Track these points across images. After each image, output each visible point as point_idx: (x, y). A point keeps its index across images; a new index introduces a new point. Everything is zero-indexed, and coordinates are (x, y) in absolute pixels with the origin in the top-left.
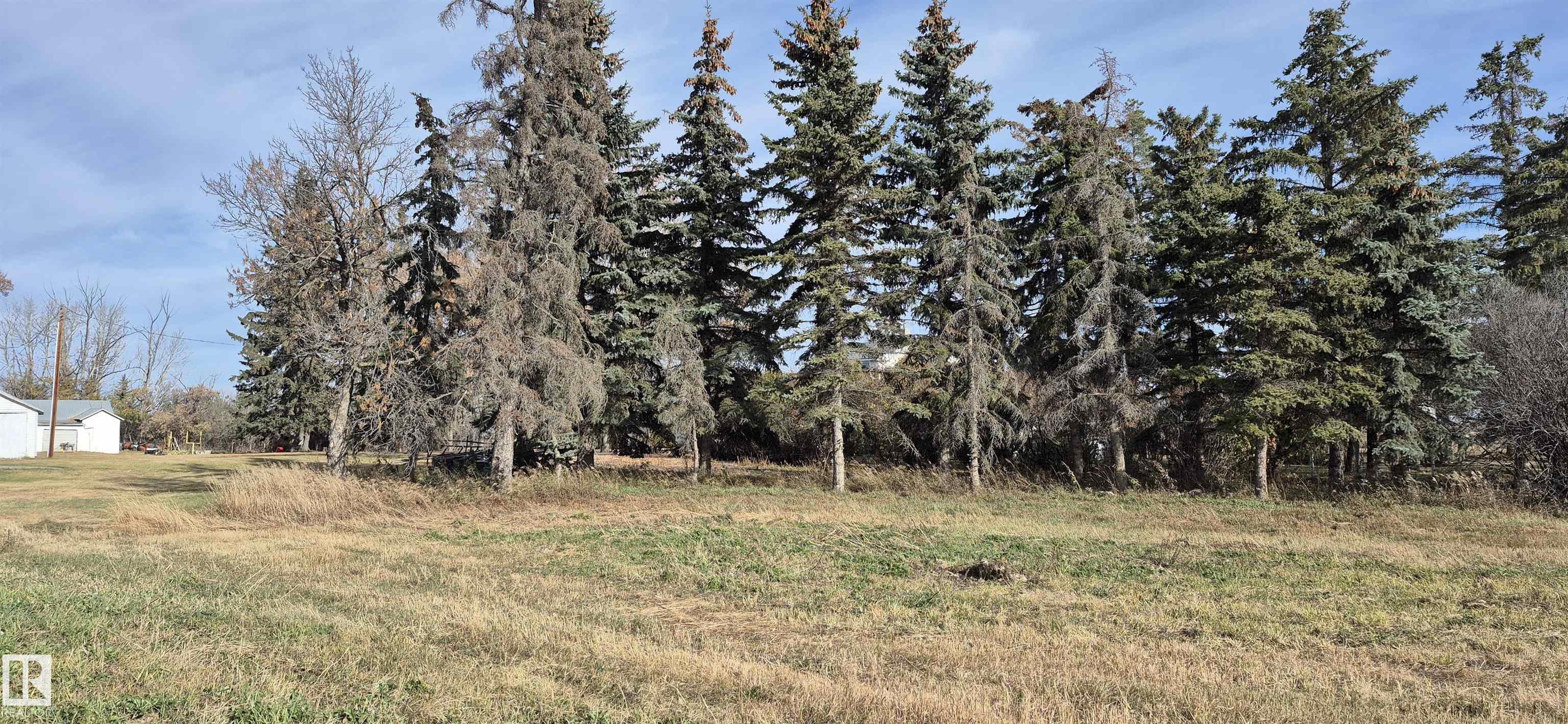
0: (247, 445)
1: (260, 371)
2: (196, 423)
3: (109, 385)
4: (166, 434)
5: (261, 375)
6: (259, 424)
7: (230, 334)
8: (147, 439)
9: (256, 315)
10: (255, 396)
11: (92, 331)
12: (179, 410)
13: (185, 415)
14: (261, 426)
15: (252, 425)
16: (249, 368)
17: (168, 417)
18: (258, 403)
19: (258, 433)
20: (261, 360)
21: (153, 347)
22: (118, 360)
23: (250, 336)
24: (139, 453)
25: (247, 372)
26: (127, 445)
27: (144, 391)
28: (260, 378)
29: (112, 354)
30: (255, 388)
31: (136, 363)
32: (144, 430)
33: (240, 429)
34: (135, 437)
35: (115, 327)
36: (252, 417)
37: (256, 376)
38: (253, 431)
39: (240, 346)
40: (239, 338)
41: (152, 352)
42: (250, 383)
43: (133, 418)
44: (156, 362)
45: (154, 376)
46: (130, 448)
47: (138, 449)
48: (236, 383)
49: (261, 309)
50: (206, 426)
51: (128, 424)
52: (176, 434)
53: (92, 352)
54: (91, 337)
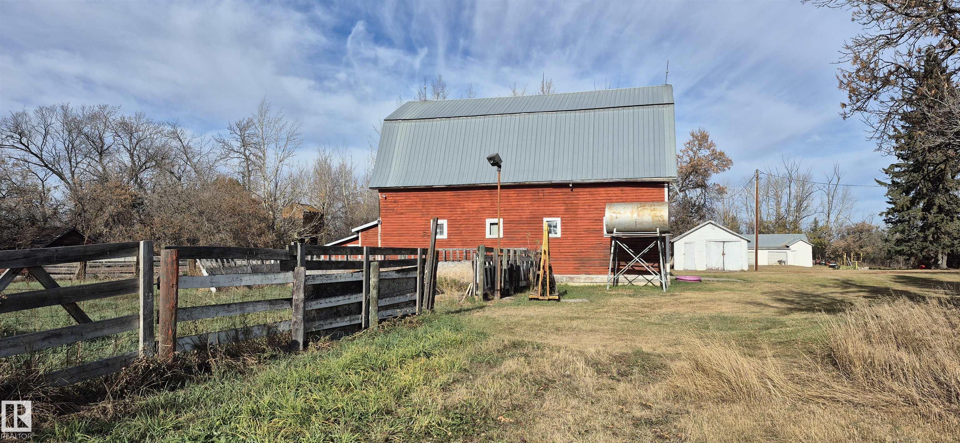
0: (898, 262)
1: (902, 207)
2: (861, 247)
3: (806, 223)
4: (843, 254)
5: (903, 210)
6: (904, 247)
7: (878, 181)
8: (830, 258)
9: (897, 166)
10: (900, 227)
11: (793, 191)
12: (850, 239)
13: (854, 242)
14: (906, 249)
15: (898, 249)
16: (893, 206)
17: (843, 244)
18: (903, 232)
19: (904, 254)
20: (904, 199)
21: (831, 198)
22: (809, 209)
23: (893, 182)
24: (826, 267)
25: (893, 208)
26: (818, 261)
27: (827, 227)
28: (903, 213)
29: (805, 205)
30: (900, 221)
31: (821, 209)
32: (828, 252)
33: (889, 251)
34: (823, 256)
35: (807, 187)
36: (899, 242)
37: (899, 211)
38: (900, 253)
39: (885, 190)
40: (885, 184)
41: (830, 203)
42: (895, 217)
43: (821, 244)
44: (833, 208)
45: (833, 218)
46: (820, 264)
47: (825, 264)
48: (884, 217)
49: (901, 161)
50: (869, 249)
51: (818, 248)
52: (849, 255)
53: (794, 204)
54: (792, 195)
